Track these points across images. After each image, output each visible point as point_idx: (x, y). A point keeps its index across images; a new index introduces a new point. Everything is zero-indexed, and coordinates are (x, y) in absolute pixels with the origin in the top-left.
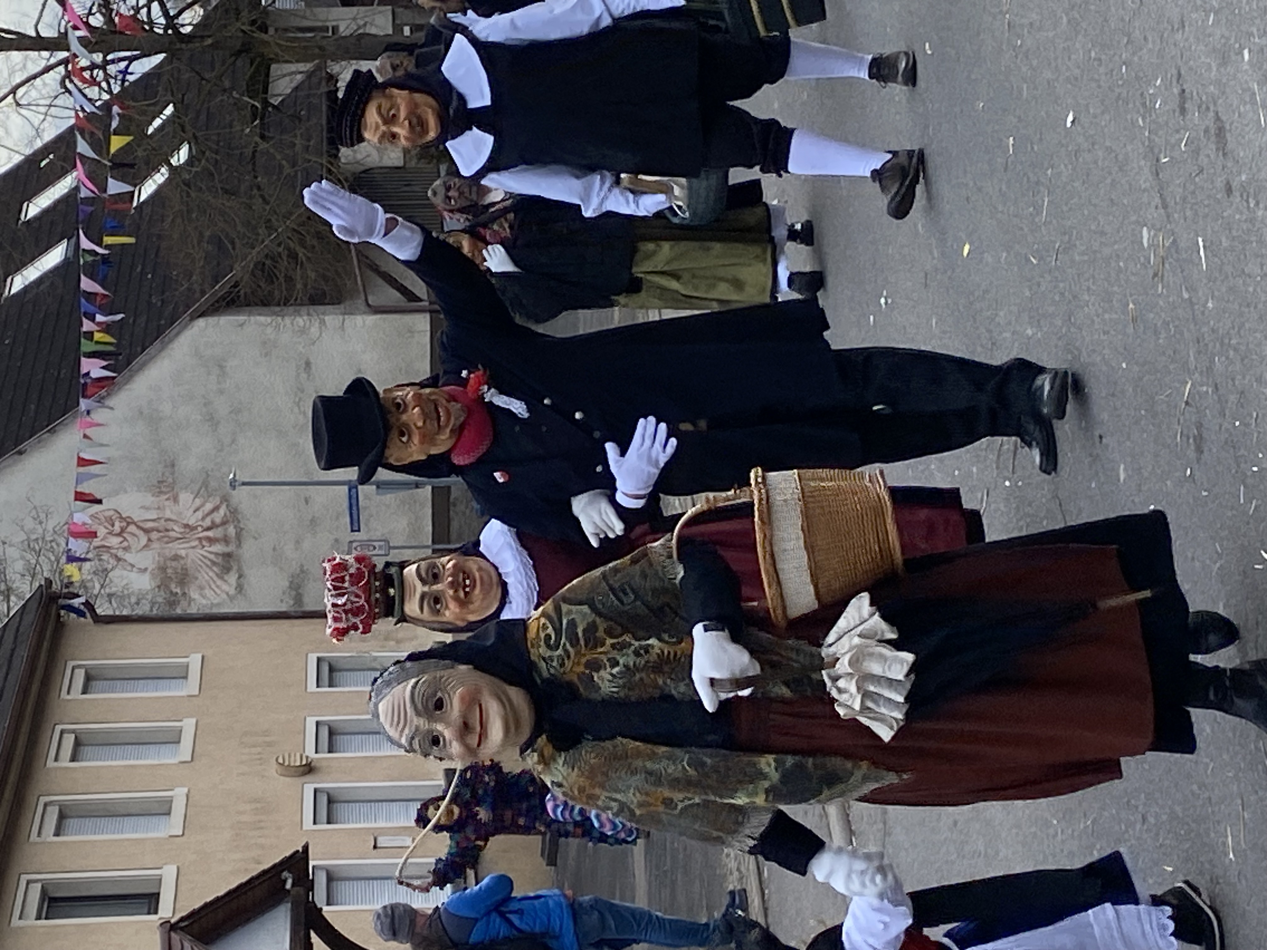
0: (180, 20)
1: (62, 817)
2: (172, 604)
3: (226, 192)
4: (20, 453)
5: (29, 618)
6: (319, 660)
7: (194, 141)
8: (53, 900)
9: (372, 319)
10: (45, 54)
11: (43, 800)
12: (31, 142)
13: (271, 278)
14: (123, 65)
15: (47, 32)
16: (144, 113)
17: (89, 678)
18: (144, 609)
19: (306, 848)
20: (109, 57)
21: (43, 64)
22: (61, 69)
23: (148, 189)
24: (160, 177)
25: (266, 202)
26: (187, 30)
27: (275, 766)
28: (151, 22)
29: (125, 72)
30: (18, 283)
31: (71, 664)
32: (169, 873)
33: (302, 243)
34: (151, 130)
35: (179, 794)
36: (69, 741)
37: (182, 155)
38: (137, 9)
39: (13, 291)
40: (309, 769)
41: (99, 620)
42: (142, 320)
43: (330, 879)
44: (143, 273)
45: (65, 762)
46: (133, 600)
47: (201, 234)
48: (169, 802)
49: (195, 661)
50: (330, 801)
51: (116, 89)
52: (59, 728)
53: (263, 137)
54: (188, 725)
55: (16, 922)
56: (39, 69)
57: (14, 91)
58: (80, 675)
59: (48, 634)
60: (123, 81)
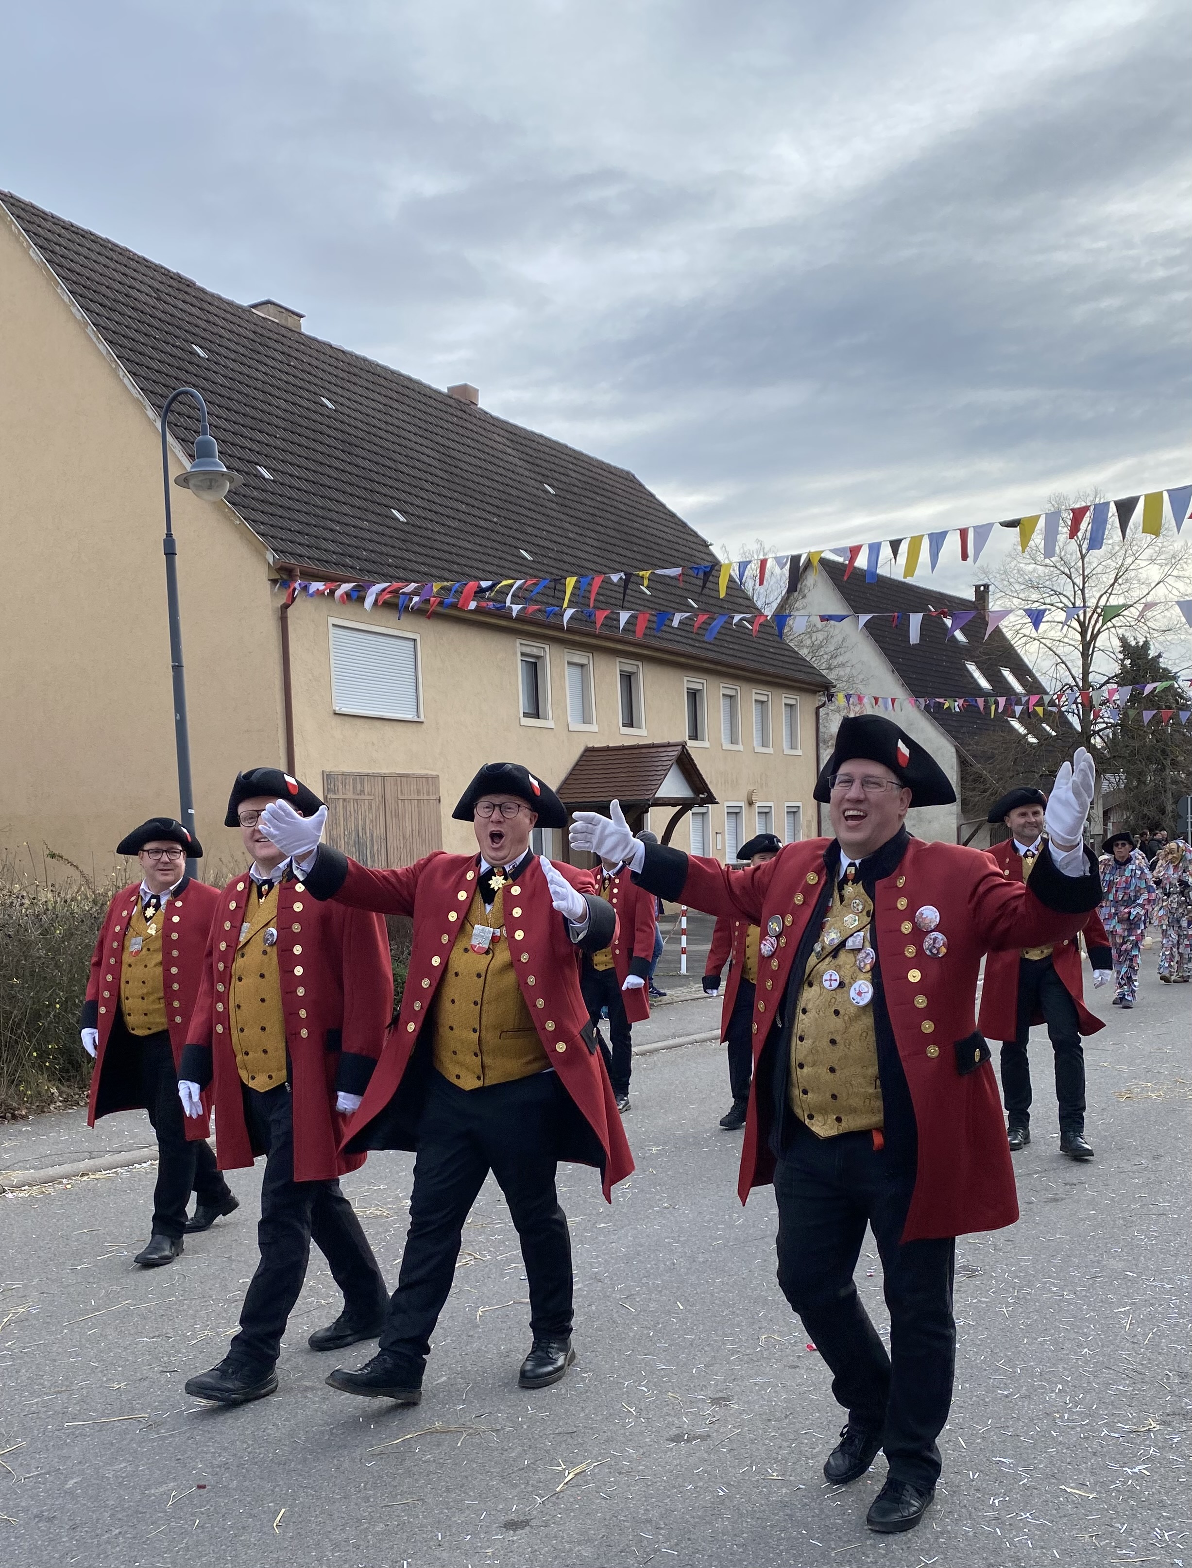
0: (1098, 737)
1: (731, 697)
2: (825, 742)
3: (1016, 759)
4: (893, 671)
5: (818, 679)
6: (799, 807)
7: (1040, 744)
8: (695, 694)
9: (955, 827)
10: (1081, 676)
11: (738, 688)
12: (1039, 671)
13: (975, 781)
14: (1076, 711)
15: (1091, 677)
16: (1053, 722)
17: (791, 706)
18: (822, 729)
19: (717, 803)
20: (1080, 705)
21: (1076, 675)
22: (1074, 684)
23: (1016, 724)
24: (1022, 730)
25: (1011, 778)
26: (1093, 741)
27: (752, 789)
28: (1096, 724)
29: (1073, 713)
30: (972, 668)
31: (798, 698)
32: (706, 744)
33: (992, 794)
34: (1044, 725)
35: (740, 747)
36: (764, 698)
37: (1032, 740)
38: (1102, 717)
39: (968, 666)
40: (751, 803)
41: (818, 708)
42: (955, 724)
43: (703, 814)
44: (976, 723)
45: (755, 697)
46: (827, 724)
47: (996, 749)
48: (737, 743)
49: (799, 752)
50: (736, 813)
51: (1063, 709)
52: (769, 693)
53: (1041, 776)
54: (770, 750)
55: (686, 679)
56: (1074, 673)
57: (1063, 662)
58: (792, 702)
59: (811, 687)
60: (1068, 712)
